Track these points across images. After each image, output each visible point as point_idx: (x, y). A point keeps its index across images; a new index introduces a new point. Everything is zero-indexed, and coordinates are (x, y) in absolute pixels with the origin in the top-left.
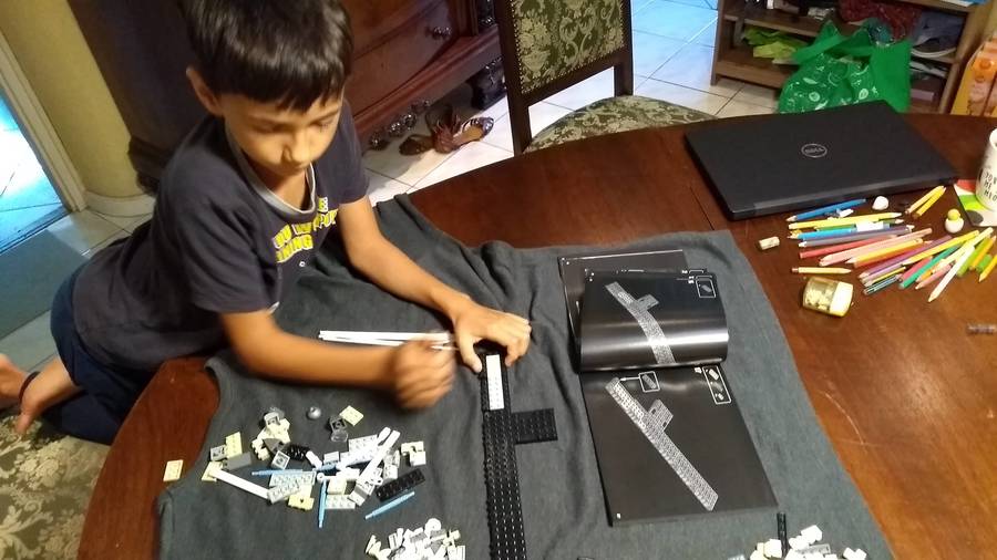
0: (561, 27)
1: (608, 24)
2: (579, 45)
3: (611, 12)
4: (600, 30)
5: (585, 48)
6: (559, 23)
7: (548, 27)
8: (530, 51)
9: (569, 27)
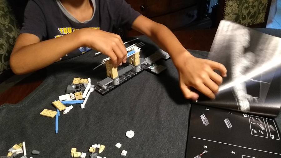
0: (244, 7)
1: (261, 11)
2: (248, 16)
3: (263, 6)
4: (257, 13)
5: (250, 18)
6: (243, 5)
7: (239, 5)
8: (229, 14)
9: (247, 8)
